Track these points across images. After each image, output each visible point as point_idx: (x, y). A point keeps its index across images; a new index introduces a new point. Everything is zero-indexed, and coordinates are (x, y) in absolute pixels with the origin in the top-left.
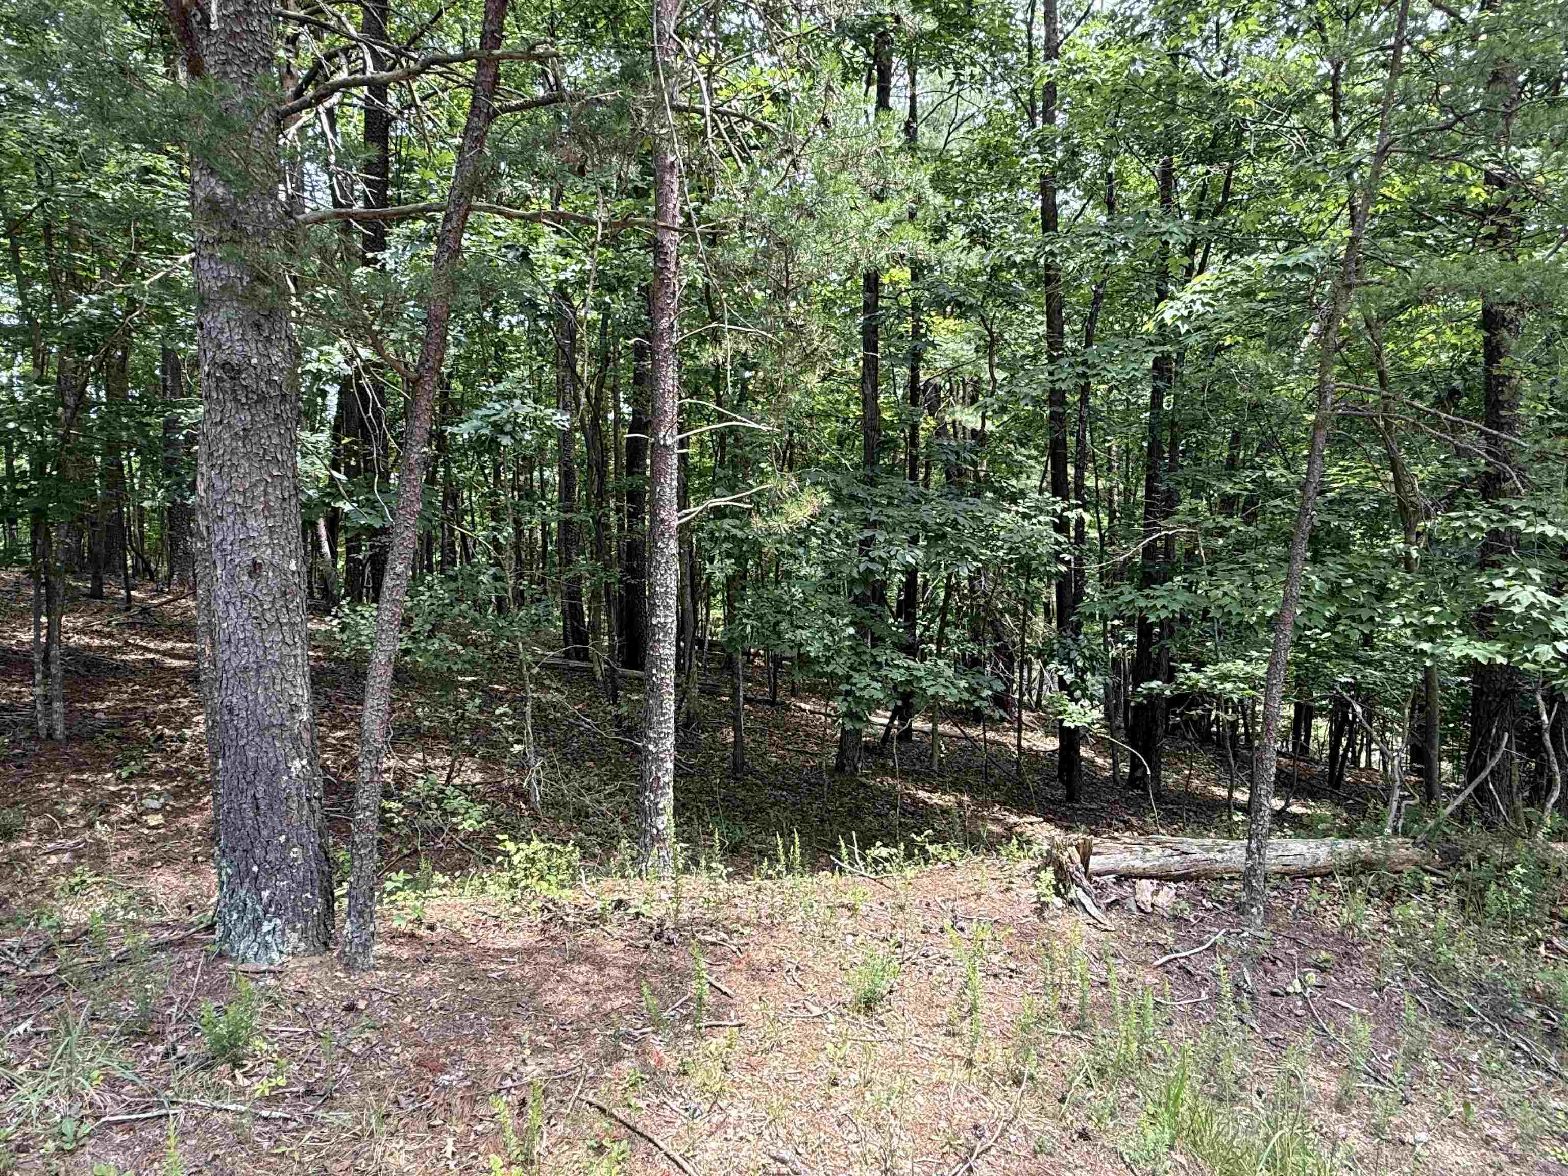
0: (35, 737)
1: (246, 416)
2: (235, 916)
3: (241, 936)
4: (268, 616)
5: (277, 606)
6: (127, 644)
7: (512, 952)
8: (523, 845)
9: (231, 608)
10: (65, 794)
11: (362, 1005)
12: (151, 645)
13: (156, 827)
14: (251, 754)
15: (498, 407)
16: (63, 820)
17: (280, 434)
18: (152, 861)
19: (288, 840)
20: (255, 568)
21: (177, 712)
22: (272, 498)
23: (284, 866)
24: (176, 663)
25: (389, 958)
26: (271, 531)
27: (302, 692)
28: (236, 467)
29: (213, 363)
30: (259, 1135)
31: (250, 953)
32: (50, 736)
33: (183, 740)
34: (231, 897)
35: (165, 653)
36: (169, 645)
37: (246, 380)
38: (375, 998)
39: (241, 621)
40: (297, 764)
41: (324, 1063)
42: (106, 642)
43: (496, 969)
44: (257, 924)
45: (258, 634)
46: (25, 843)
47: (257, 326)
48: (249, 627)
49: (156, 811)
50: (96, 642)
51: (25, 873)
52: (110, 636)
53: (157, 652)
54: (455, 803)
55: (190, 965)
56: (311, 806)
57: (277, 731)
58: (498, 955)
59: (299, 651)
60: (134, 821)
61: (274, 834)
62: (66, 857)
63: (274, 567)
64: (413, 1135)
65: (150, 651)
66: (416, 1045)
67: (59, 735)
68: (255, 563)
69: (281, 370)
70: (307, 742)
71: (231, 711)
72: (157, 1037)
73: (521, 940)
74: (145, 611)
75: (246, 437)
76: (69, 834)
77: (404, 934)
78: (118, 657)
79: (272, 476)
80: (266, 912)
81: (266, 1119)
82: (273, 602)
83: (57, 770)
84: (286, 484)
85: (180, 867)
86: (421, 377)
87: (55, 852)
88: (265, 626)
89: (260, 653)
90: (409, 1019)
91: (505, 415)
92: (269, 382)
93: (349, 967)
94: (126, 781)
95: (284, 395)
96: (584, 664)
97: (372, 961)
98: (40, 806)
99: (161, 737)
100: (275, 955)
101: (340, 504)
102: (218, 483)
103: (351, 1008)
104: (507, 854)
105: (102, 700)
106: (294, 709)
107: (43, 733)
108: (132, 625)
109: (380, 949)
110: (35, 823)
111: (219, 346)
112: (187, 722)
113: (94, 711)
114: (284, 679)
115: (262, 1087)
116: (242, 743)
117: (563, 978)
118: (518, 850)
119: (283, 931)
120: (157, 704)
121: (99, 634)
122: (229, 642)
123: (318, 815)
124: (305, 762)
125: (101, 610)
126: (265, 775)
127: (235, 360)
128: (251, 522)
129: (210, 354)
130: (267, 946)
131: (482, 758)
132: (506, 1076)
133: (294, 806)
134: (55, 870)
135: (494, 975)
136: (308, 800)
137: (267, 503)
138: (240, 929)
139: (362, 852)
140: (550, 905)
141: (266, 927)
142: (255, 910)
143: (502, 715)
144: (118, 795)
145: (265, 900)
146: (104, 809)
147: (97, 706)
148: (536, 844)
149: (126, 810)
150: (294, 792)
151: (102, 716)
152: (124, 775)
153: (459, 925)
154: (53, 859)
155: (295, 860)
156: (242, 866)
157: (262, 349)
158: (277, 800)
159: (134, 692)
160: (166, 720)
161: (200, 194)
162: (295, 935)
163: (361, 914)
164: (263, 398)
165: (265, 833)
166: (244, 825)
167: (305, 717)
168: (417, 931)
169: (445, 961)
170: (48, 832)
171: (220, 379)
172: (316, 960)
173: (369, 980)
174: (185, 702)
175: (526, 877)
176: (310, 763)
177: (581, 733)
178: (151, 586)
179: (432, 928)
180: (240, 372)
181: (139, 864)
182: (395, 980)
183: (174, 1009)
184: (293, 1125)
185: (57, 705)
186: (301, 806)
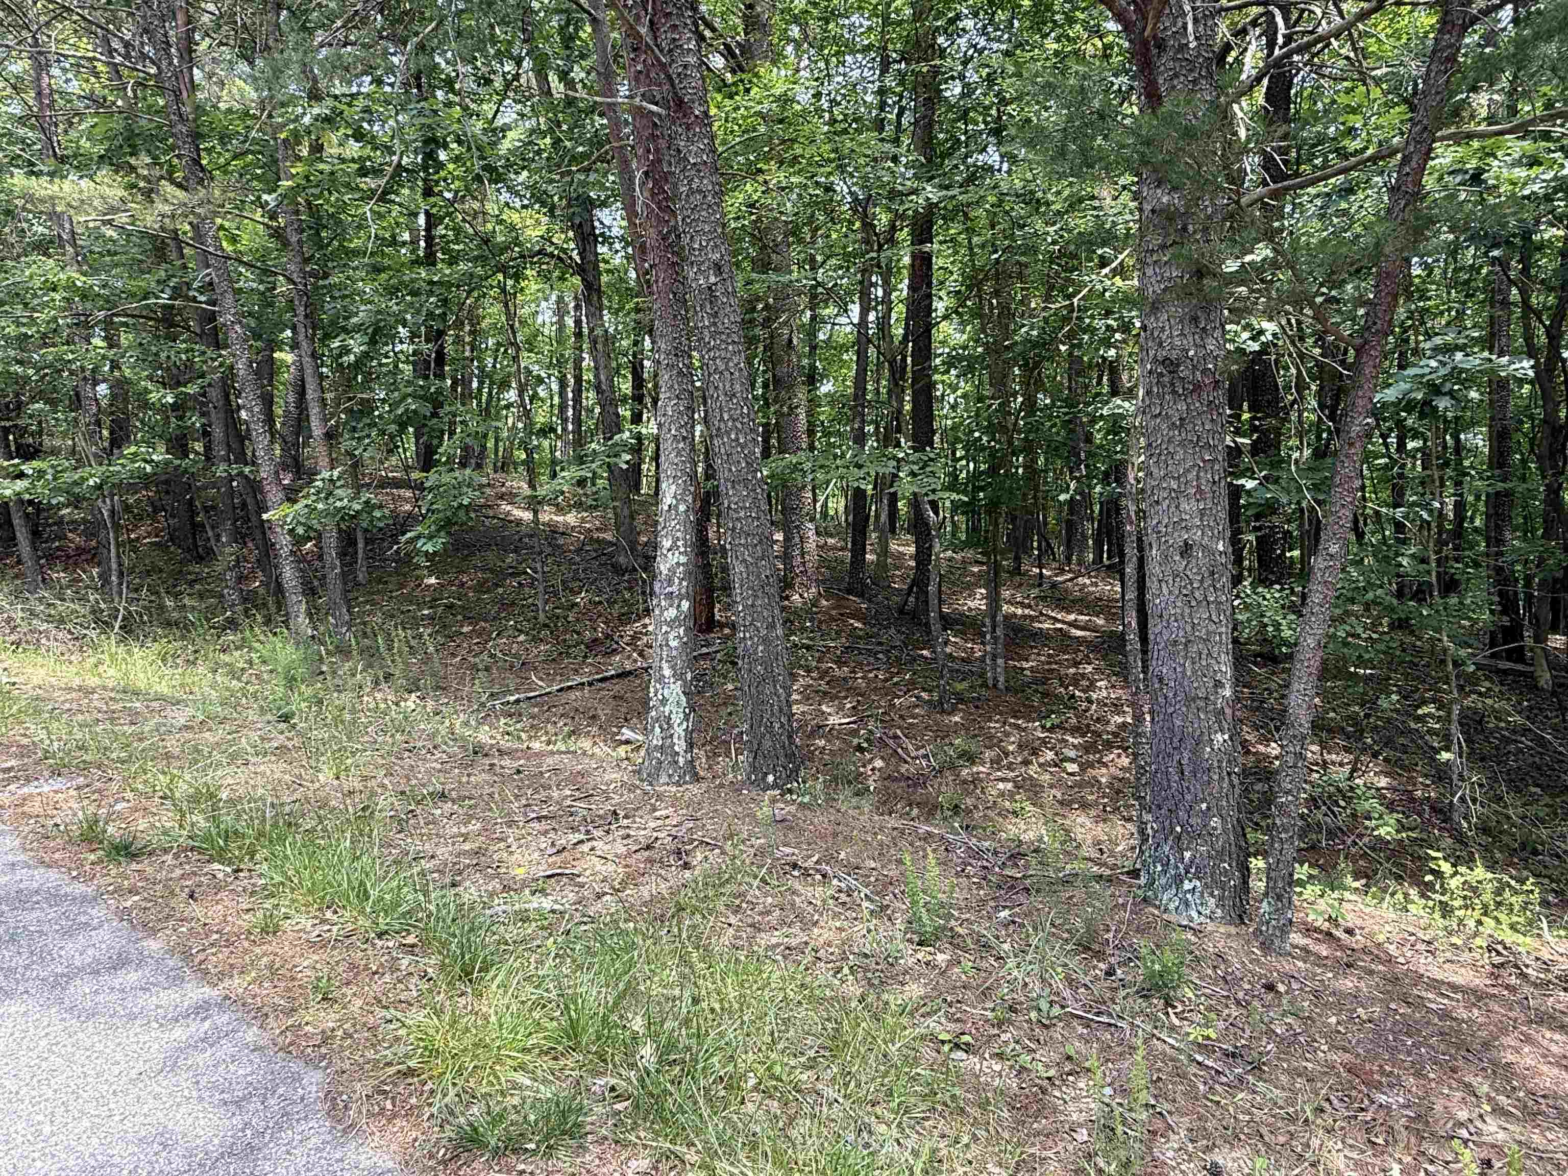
0: (984, 685)
1: (1181, 406)
2: (1159, 868)
3: (1165, 889)
4: (1197, 594)
5: (1206, 585)
6: (1041, 614)
7: (1454, 987)
8: (1462, 869)
9: (1164, 586)
10: (1007, 735)
11: (1281, 988)
12: (1059, 617)
13: (1072, 774)
14: (1178, 723)
15: (1433, 363)
16: (1007, 755)
17: (1212, 420)
18: (1072, 802)
19: (1208, 808)
20: (1186, 549)
21: (1083, 676)
22: (1203, 482)
23: (1203, 834)
24: (1079, 633)
25: (1305, 950)
26: (1202, 513)
27: (1225, 668)
28: (1172, 455)
29: (1155, 360)
30: (1195, 1075)
31: (1172, 906)
32: (995, 686)
33: (1090, 702)
34: (1156, 850)
35: (1070, 624)
36: (1072, 617)
37: (1183, 371)
38: (1295, 986)
39: (1172, 598)
40: (1219, 737)
41: (1248, 1032)
42: (1027, 611)
43: (1436, 1002)
44: (1178, 881)
45: (1187, 611)
46: (981, 769)
47: (1195, 320)
48: (1179, 604)
49: (1072, 760)
50: (1019, 612)
51: (983, 792)
52: (1029, 606)
53: (1064, 622)
54: (1367, 805)
55: (1121, 901)
56: (1231, 780)
57: (1202, 704)
58: (1435, 985)
59: (1223, 629)
60: (1056, 765)
61: (1197, 801)
62: (1010, 786)
63: (1204, 548)
64: (1351, 1142)
65: (1059, 621)
66: (1345, 1050)
67: (1001, 685)
68: (1186, 543)
69: (1216, 358)
70: (1229, 718)
71: (1161, 680)
72: (1100, 955)
73: (1463, 977)
74: (1054, 586)
75: (1182, 425)
76: (1010, 767)
77: (1321, 932)
78: (1036, 625)
79: (1204, 461)
80: (1187, 872)
81: (1199, 1063)
82: (1202, 582)
83: (1001, 714)
84: (1216, 467)
85: (1093, 813)
86: (1366, 342)
87: (1002, 780)
88: (1194, 603)
89: (1189, 628)
90: (1333, 1020)
91: (1443, 372)
92: (1205, 371)
93: (1266, 947)
94: (1048, 730)
95: (1217, 382)
96: (1520, 667)
97: (1288, 948)
98: (992, 742)
99: (1073, 696)
100: (1194, 914)
101: (1242, 481)
102: (1155, 471)
103: (1270, 987)
104: (1438, 874)
105: (1027, 660)
106: (1218, 684)
107: (990, 683)
108: (1044, 599)
109: (1296, 938)
110: (988, 754)
111: (1160, 344)
112: (1092, 686)
113: (1023, 669)
114: (1209, 654)
115: (1195, 1033)
116: (1170, 710)
117: (1528, 1039)
118: (1456, 873)
119: (1202, 893)
120: (1068, 667)
121: (1023, 605)
122: (1161, 616)
123: (1237, 791)
124: (1226, 737)
125: (1021, 585)
126: (1190, 743)
127: (1174, 356)
128: (1184, 506)
129: (1152, 353)
130: (1187, 904)
131: (1386, 760)
132: (1461, 1125)
133: (1216, 777)
134: (1002, 794)
135: (1433, 1006)
136: (1229, 774)
137: (1198, 487)
138: (1163, 881)
139: (1283, 836)
140: (1499, 948)
141: (1187, 886)
142: (1177, 868)
143: (1425, 715)
144: (1044, 742)
145: (1186, 860)
146: (1035, 752)
147: (1025, 665)
148: (1480, 872)
149: (1050, 755)
150: (1216, 764)
151: (1028, 673)
152: (1048, 725)
153: (1381, 938)
154: (1001, 786)
155: (1215, 829)
156: (1167, 823)
157: (1198, 341)
158: (1200, 768)
159: (1049, 656)
160: (1075, 681)
161: (1147, 207)
162: (1213, 900)
163: (1279, 898)
164: (1198, 387)
165: (1188, 797)
166: (1170, 787)
167: (1228, 692)
168: (1334, 931)
169: (1371, 972)
170: (996, 763)
171: (1161, 375)
172: (1233, 930)
173: (1287, 966)
174: (1089, 668)
175: (1466, 907)
176: (1231, 738)
177: (1521, 751)
178: (1055, 565)
179: (1349, 932)
180: (1178, 365)
181: (1061, 803)
182: (1316, 975)
183: (1111, 935)
184: (1224, 1079)
185: (1000, 661)
186: (1221, 779)
